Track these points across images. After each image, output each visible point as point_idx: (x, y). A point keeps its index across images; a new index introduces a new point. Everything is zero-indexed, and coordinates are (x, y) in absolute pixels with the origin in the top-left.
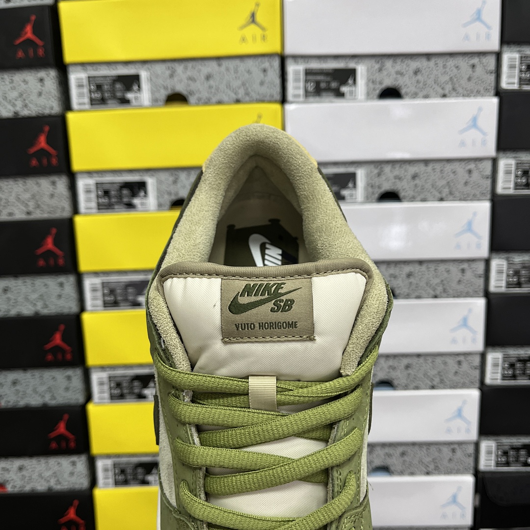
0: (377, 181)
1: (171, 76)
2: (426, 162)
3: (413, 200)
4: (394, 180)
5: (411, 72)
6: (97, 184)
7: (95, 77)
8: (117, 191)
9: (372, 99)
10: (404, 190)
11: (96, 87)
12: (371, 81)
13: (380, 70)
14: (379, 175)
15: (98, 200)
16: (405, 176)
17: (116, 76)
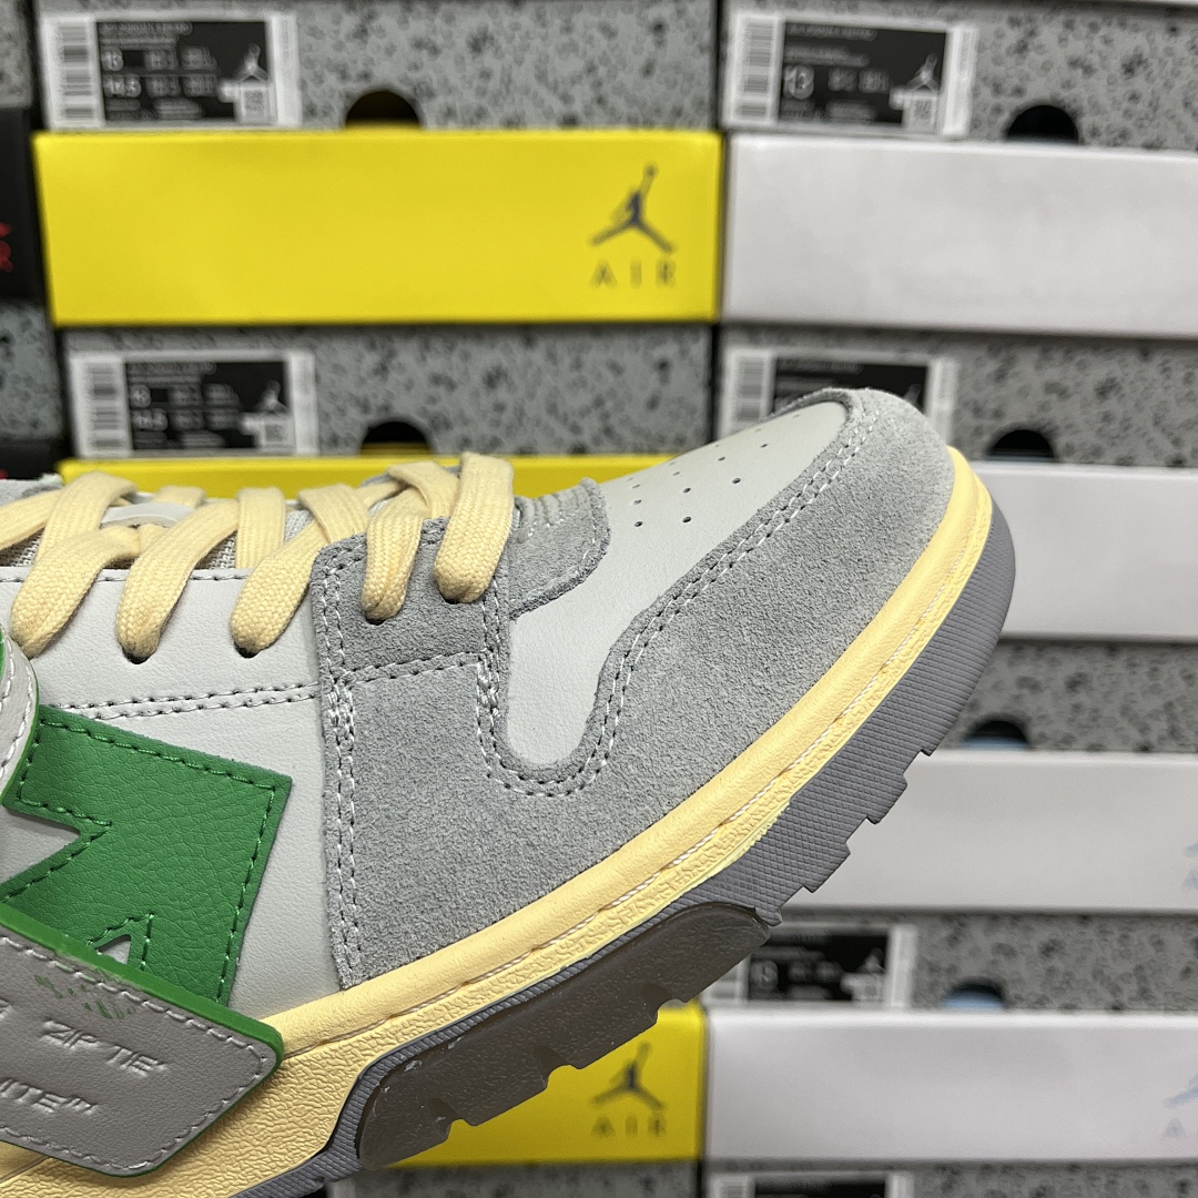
0: (990, 395)
1: (362, 33)
2: (1145, 346)
3: (1092, 458)
4: (1042, 397)
5: (1115, 65)
6: (127, 366)
7: (118, 23)
8: (193, 390)
9: (989, 138)
10: (1069, 426)
11: (120, 58)
12: (987, 82)
13: (1022, 48)
14: (1000, 376)
15: (131, 415)
16: (1078, 385)
17: (186, 23)
